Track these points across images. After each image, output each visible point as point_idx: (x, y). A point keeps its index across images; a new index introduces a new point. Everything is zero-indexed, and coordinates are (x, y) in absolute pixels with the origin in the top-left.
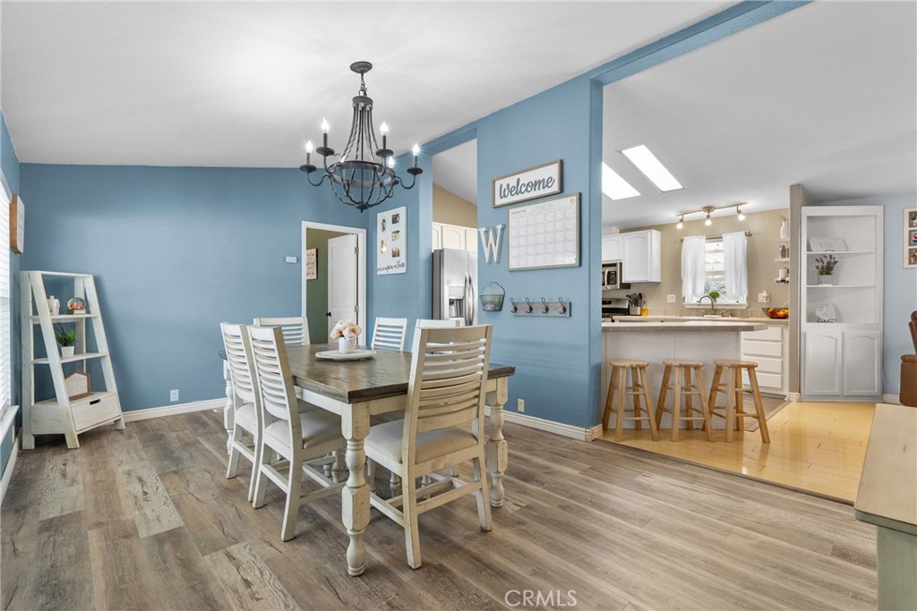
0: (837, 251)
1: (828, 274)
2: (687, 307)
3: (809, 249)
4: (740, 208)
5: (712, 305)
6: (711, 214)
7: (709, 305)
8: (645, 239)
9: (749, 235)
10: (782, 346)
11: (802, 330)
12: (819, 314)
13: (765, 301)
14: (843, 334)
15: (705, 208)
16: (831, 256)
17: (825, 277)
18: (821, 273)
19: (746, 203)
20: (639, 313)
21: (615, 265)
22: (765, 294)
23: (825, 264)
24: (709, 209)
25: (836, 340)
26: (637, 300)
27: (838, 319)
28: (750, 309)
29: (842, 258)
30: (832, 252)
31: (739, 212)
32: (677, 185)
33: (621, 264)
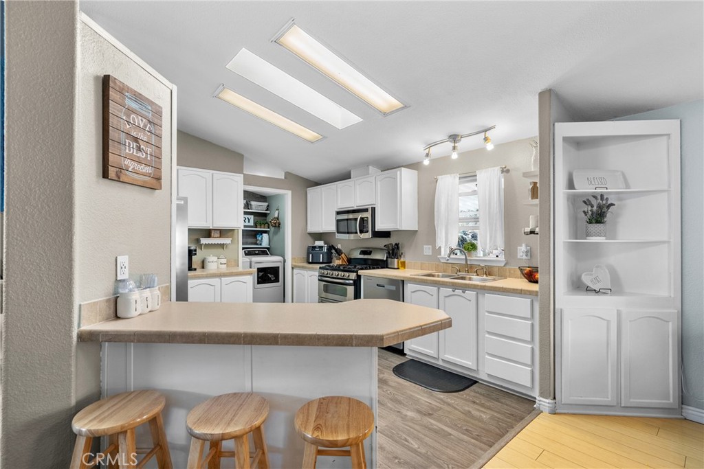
0: (612, 189)
1: (598, 222)
2: (442, 261)
3: (571, 185)
4: (488, 134)
5: (466, 260)
6: (456, 145)
7: (462, 259)
8: (395, 179)
9: (505, 171)
10: (532, 325)
11: (557, 306)
12: (587, 280)
13: (524, 257)
14: (619, 314)
15: (450, 136)
16: (602, 196)
17: (595, 227)
18: (590, 222)
19: (493, 127)
20: (396, 267)
21: (366, 210)
22: (523, 248)
23: (595, 208)
24: (454, 138)
25: (608, 322)
26: (394, 251)
27: (615, 288)
28: (508, 267)
29: (620, 199)
30: (605, 190)
31: (486, 139)
32: (395, 103)
33: (373, 209)
